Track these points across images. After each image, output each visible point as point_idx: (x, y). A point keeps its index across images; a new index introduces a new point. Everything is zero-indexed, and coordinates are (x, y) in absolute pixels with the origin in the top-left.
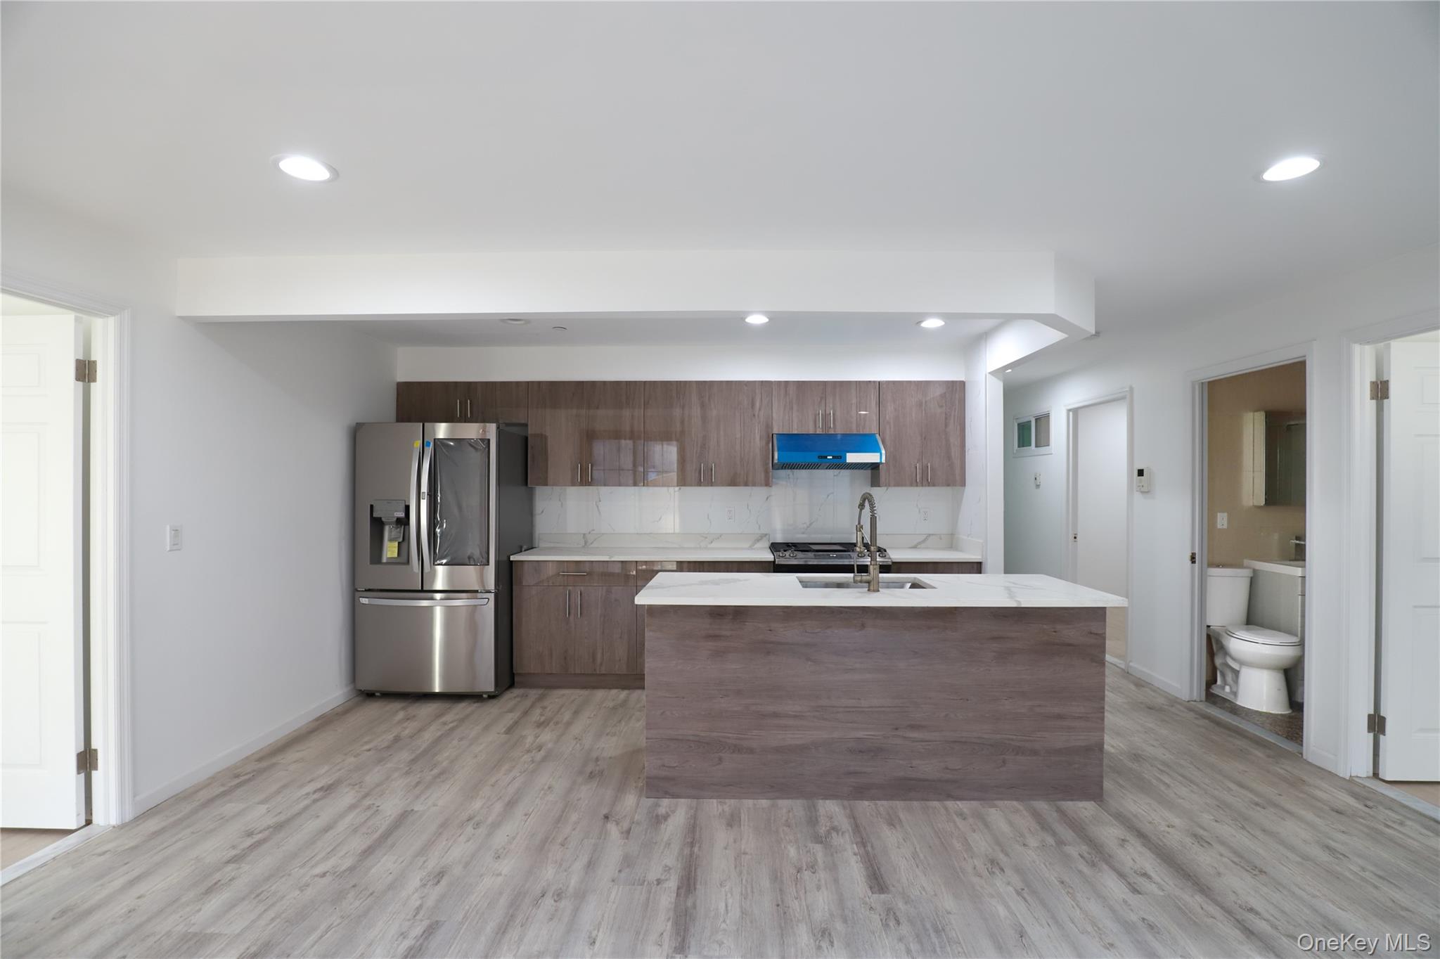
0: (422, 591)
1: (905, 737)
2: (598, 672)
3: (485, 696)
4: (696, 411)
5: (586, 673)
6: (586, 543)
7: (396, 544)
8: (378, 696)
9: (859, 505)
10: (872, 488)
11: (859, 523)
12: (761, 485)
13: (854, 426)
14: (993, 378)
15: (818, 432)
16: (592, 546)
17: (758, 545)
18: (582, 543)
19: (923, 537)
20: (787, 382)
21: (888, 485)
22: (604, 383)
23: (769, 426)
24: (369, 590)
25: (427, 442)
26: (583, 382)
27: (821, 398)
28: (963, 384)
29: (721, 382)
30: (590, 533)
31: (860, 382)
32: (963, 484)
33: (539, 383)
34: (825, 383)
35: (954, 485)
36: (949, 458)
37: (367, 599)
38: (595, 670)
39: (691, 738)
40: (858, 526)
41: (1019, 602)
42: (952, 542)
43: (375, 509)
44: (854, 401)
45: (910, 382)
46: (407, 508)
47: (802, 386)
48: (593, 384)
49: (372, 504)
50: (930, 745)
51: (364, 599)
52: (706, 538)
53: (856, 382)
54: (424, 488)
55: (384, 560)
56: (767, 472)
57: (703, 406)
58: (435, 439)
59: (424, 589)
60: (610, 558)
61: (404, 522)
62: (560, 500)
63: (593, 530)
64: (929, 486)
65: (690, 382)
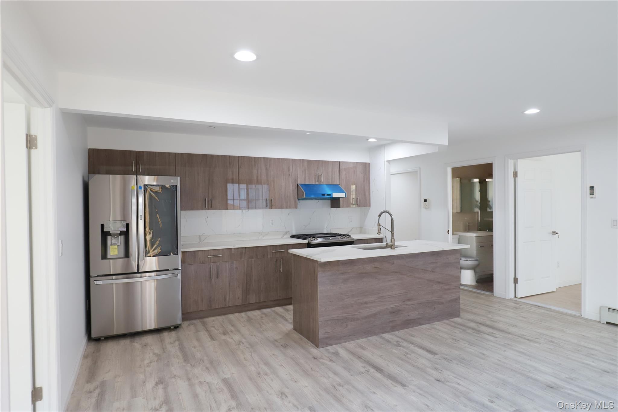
0: (138, 272)
1: (407, 304)
2: (227, 306)
3: (172, 328)
4: (264, 171)
5: (221, 307)
6: (200, 240)
7: (116, 247)
8: (103, 340)
9: (379, 215)
10: (333, 209)
11: (379, 223)
12: (293, 208)
13: (330, 182)
14: (387, 163)
15: (316, 184)
16: (204, 242)
17: (285, 237)
18: (199, 241)
19: (351, 229)
20: (303, 160)
21: (343, 207)
22: (218, 156)
23: (296, 180)
24: (98, 276)
25: (139, 186)
26: (206, 155)
27: (317, 168)
28: (369, 164)
29: (275, 159)
30: (202, 235)
31: (332, 161)
32: (370, 206)
33: (182, 154)
34: (319, 161)
35: (367, 207)
36: (365, 195)
37: (101, 281)
38: (226, 305)
39: (336, 318)
42: (361, 230)
43: (105, 226)
44: (330, 170)
45: (351, 162)
46: (127, 225)
47: (309, 161)
48: (212, 156)
49: (103, 223)
50: (414, 306)
51: (98, 281)
52: (261, 234)
53: (331, 161)
54: (141, 213)
55: (109, 257)
56: (295, 202)
57: (267, 169)
58: (144, 185)
59: (140, 271)
60: (233, 247)
61: (126, 234)
62: (185, 217)
63: (204, 233)
64: (358, 207)
65: (260, 157)
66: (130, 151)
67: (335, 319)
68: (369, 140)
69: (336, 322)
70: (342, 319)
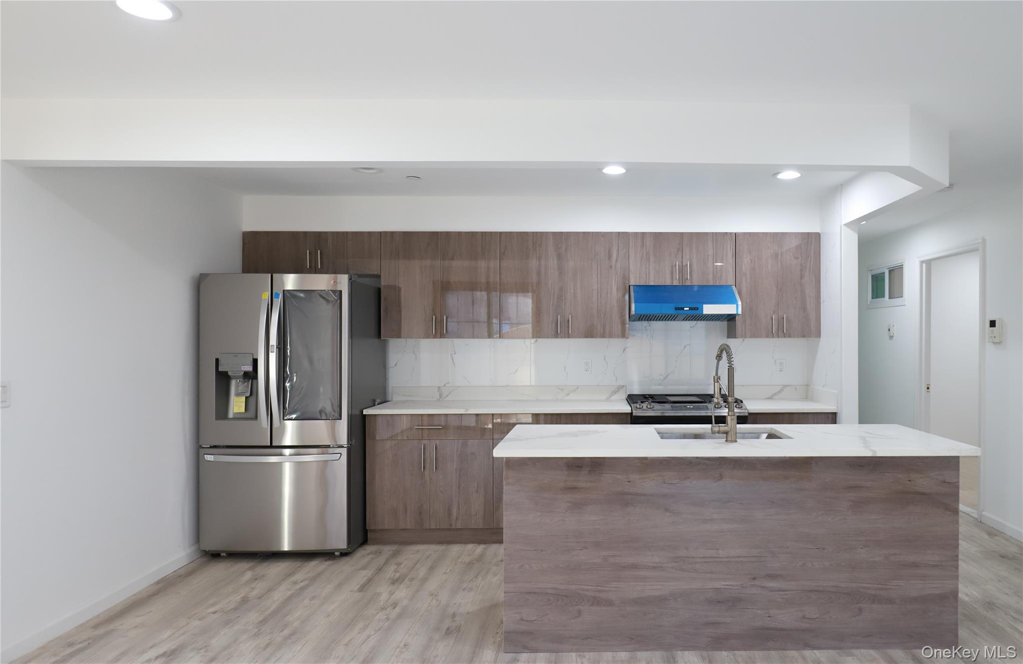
0: (271, 446)
1: (763, 587)
2: (454, 527)
3: (337, 553)
4: (553, 263)
5: (442, 527)
6: (440, 396)
7: (243, 399)
8: (224, 556)
9: (717, 356)
10: (729, 339)
11: (717, 374)
12: (618, 337)
13: (711, 277)
14: (846, 227)
15: (674, 284)
16: (448, 398)
17: (614, 397)
18: (438, 396)
19: (778, 389)
20: (643, 234)
21: (744, 336)
22: (459, 234)
23: (626, 278)
24: (215, 447)
25: (276, 293)
26: (437, 232)
27: (678, 249)
28: (818, 235)
29: (578, 233)
30: (444, 386)
31: (716, 233)
32: (818, 335)
33: (392, 233)
34: (682, 234)
35: (810, 336)
36: (804, 309)
37: (212, 456)
38: (451, 525)
39: (550, 591)
40: (716, 377)
41: (874, 451)
42: (807, 393)
43: (221, 362)
44: (710, 252)
45: (766, 233)
46: (255, 362)
47: (658, 236)
48: (448, 234)
49: (217, 357)
50: (786, 594)
51: (208, 456)
52: (563, 390)
53: (713, 233)
54: (273, 341)
55: (231, 415)
56: (623, 324)
57: (559, 257)
58: (284, 291)
59: (274, 444)
60: (465, 411)
61: (251, 376)
62: (414, 352)
63: (449, 383)
64: (784, 337)
65: (546, 232)
66: (305, 233)
67: (547, 593)
68: (780, 176)
69: (549, 600)
70: (566, 596)
